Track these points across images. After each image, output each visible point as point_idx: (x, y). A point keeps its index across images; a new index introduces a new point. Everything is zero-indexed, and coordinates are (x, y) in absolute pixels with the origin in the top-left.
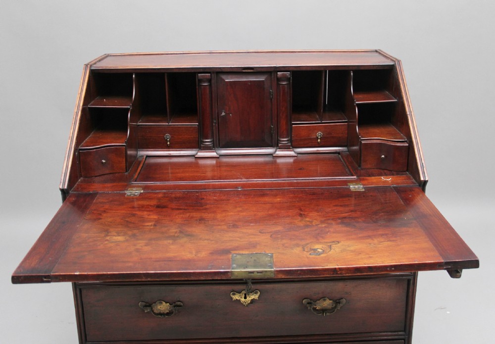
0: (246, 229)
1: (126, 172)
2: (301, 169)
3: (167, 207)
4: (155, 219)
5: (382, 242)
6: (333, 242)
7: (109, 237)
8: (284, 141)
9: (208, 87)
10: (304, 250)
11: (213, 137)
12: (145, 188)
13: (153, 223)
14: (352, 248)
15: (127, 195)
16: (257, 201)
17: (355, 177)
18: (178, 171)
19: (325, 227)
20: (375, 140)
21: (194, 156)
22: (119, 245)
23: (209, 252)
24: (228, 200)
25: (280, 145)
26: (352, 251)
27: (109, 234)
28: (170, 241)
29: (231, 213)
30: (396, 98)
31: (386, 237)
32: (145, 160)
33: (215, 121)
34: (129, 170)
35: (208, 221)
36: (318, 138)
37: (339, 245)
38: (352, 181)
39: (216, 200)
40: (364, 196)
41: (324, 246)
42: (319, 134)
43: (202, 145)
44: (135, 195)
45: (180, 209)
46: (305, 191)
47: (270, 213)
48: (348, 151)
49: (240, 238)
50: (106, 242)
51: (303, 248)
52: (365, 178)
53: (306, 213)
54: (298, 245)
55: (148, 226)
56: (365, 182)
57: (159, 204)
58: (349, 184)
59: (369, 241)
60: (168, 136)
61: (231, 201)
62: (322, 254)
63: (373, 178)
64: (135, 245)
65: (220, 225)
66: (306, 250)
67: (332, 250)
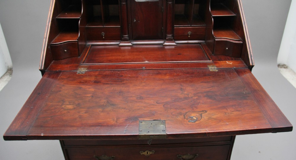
0: (148, 100)
1: (79, 56)
2: (179, 54)
3: (100, 82)
4: (93, 91)
5: (233, 111)
6: (203, 111)
7: (64, 106)
8: (169, 36)
9: (125, 5)
10: (185, 118)
11: (129, 34)
12: (89, 68)
13: (91, 95)
14: (215, 117)
15: (78, 73)
16: (155, 78)
17: (211, 61)
18: (108, 55)
19: (197, 99)
20: (223, 39)
21: (118, 45)
22: (69, 112)
23: (125, 119)
24: (137, 77)
25: (167, 38)
26: (215, 119)
27: (65, 103)
28: (101, 109)
29: (139, 87)
30: (235, 14)
31: (234, 107)
32: (91, 47)
33: (130, 25)
34: (80, 55)
35: (125, 93)
36: (188, 35)
37: (206, 113)
38: (210, 64)
39: (129, 77)
40: (218, 75)
41: (197, 115)
42: (189, 33)
43: (123, 39)
44: (82, 73)
45: (109, 84)
46: (183, 71)
47: (162, 87)
48: (205, 43)
49: (144, 107)
50: (62, 110)
51: (184, 116)
52: (217, 62)
53: (184, 88)
54: (180, 114)
55: (88, 97)
56: (217, 65)
57: (95, 80)
58: (208, 66)
59: (225, 110)
60: (103, 34)
61: (139, 78)
62: (196, 121)
63: (222, 62)
64: (79, 112)
65: (132, 97)
66: (186, 118)
67: (202, 118)
